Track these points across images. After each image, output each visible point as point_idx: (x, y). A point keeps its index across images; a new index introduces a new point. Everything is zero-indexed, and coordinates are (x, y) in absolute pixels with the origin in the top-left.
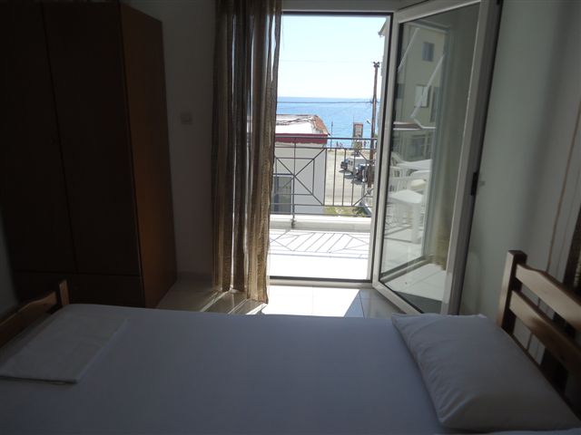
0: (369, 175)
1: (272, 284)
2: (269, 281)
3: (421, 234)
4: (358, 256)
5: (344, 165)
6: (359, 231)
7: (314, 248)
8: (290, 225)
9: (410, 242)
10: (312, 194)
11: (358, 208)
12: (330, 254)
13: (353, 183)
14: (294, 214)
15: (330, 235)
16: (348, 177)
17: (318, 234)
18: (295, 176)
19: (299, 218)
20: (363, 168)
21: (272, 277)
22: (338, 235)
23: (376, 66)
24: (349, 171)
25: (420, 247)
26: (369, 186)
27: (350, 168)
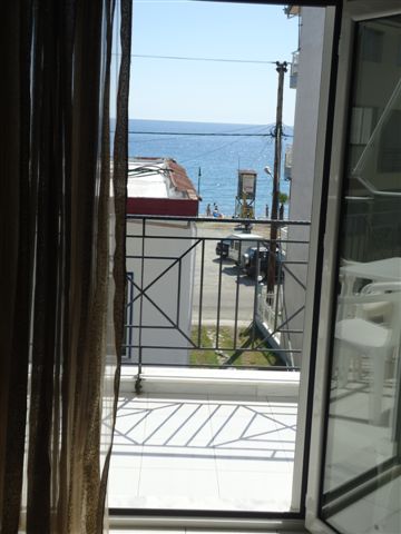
0: (270, 268)
1: (114, 527)
2: (108, 519)
3: (390, 404)
4: (269, 454)
5: (223, 248)
6: (267, 399)
7: (181, 439)
8: (133, 388)
9: (366, 422)
10: (176, 327)
11: (248, 332)
12: (213, 452)
13: (238, 282)
14: (140, 364)
15: (213, 408)
16: (228, 271)
17: (189, 406)
18: (143, 292)
19: (150, 373)
20: (257, 254)
21: (114, 512)
22: (227, 408)
23: (281, 68)
24: (231, 261)
25: (388, 433)
26: (270, 289)
27: (233, 254)
